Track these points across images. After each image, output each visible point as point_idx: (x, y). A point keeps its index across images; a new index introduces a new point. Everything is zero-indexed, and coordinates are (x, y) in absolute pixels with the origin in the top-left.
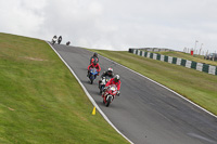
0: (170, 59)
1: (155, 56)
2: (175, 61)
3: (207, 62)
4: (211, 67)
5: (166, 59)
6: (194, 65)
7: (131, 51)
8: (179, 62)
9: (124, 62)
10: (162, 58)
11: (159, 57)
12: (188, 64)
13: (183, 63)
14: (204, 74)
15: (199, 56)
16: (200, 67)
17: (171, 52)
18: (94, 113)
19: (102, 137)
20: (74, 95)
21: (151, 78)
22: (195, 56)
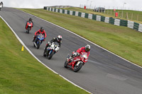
0: (71, 12)
1: (61, 11)
2: (74, 13)
3: (95, 13)
4: (97, 16)
5: (68, 12)
6: (87, 16)
7: (45, 8)
8: (77, 14)
9: (41, 16)
10: (66, 12)
11: (63, 11)
12: (83, 15)
13: (80, 14)
14: (94, 21)
15: (90, 10)
16: (90, 17)
17: (72, 8)
18: (23, 50)
19: (29, 65)
20: (9, 39)
22: (87, 10)
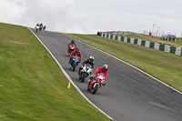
0: (132, 41)
1: (119, 38)
2: (136, 41)
3: (163, 42)
4: (166, 46)
5: (129, 40)
6: (152, 45)
7: (99, 34)
8: (139, 43)
9: (94, 44)
10: (125, 40)
11: (122, 39)
12: (148, 44)
13: (143, 43)
14: (161, 52)
15: (156, 37)
16: (157, 46)
17: (133, 34)
18: (69, 87)
19: (76, 107)
20: (52, 72)
21: (116, 57)
22: (153, 37)
